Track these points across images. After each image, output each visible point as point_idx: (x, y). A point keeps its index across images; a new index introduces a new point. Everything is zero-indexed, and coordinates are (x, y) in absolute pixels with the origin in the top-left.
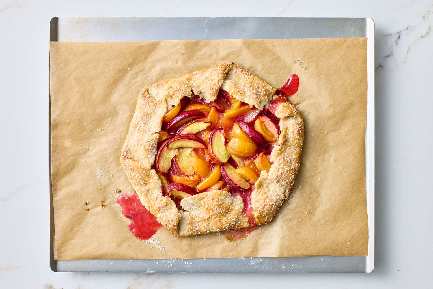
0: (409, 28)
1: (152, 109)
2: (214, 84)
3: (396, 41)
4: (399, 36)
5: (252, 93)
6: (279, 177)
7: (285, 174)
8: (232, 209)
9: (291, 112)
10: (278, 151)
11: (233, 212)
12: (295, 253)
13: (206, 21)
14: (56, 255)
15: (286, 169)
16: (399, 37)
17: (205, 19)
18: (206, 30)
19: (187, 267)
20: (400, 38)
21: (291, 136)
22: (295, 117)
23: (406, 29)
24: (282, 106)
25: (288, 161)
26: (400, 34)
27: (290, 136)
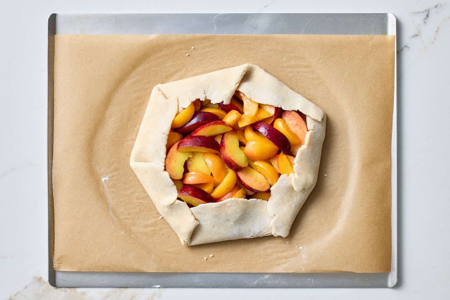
0: (439, 6)
3: (424, 20)
4: (428, 14)
12: (313, 268)
13: (215, 17)
14: (56, 265)
16: (427, 16)
17: (213, 15)
18: (216, 26)
19: (195, 281)
20: (429, 16)
23: (435, 7)
26: (429, 12)
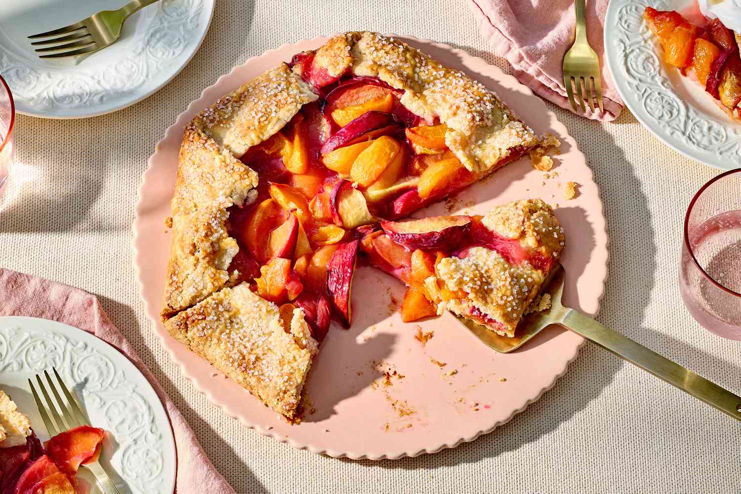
1: (222, 312)
2: (223, 164)
5: (274, 98)
6: (471, 108)
7: (469, 97)
8: (486, 272)
9: (344, 41)
10: (414, 97)
11: (493, 274)
15: (459, 92)
21: (395, 60)
22: (355, 42)
24: (322, 59)
25: (444, 87)
27: (394, 62)
